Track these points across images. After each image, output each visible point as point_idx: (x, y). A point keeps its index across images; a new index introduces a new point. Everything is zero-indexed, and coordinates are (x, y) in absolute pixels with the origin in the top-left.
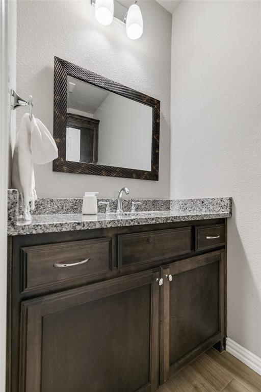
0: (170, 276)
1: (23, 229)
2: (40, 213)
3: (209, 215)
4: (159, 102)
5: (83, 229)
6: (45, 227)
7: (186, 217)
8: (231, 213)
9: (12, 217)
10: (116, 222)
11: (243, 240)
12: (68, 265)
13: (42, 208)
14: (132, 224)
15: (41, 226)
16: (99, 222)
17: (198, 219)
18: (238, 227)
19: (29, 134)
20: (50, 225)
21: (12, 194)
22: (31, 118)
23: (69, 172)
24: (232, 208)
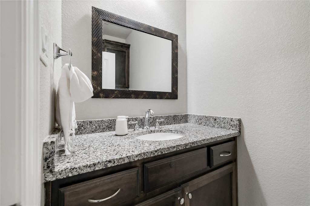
0: (190, 195)
1: (60, 174)
2: (81, 133)
3: (222, 136)
4: (177, 36)
5: (113, 165)
6: (80, 169)
7: (202, 141)
8: (240, 132)
9: (50, 165)
10: (143, 155)
11: (251, 156)
12: (101, 201)
13: (83, 129)
14: (156, 154)
15: (76, 169)
16: (127, 157)
17: (212, 141)
18: (247, 144)
19: (69, 80)
20: (84, 167)
21: (51, 145)
22: (70, 67)
23: (105, 98)
24: (241, 127)
